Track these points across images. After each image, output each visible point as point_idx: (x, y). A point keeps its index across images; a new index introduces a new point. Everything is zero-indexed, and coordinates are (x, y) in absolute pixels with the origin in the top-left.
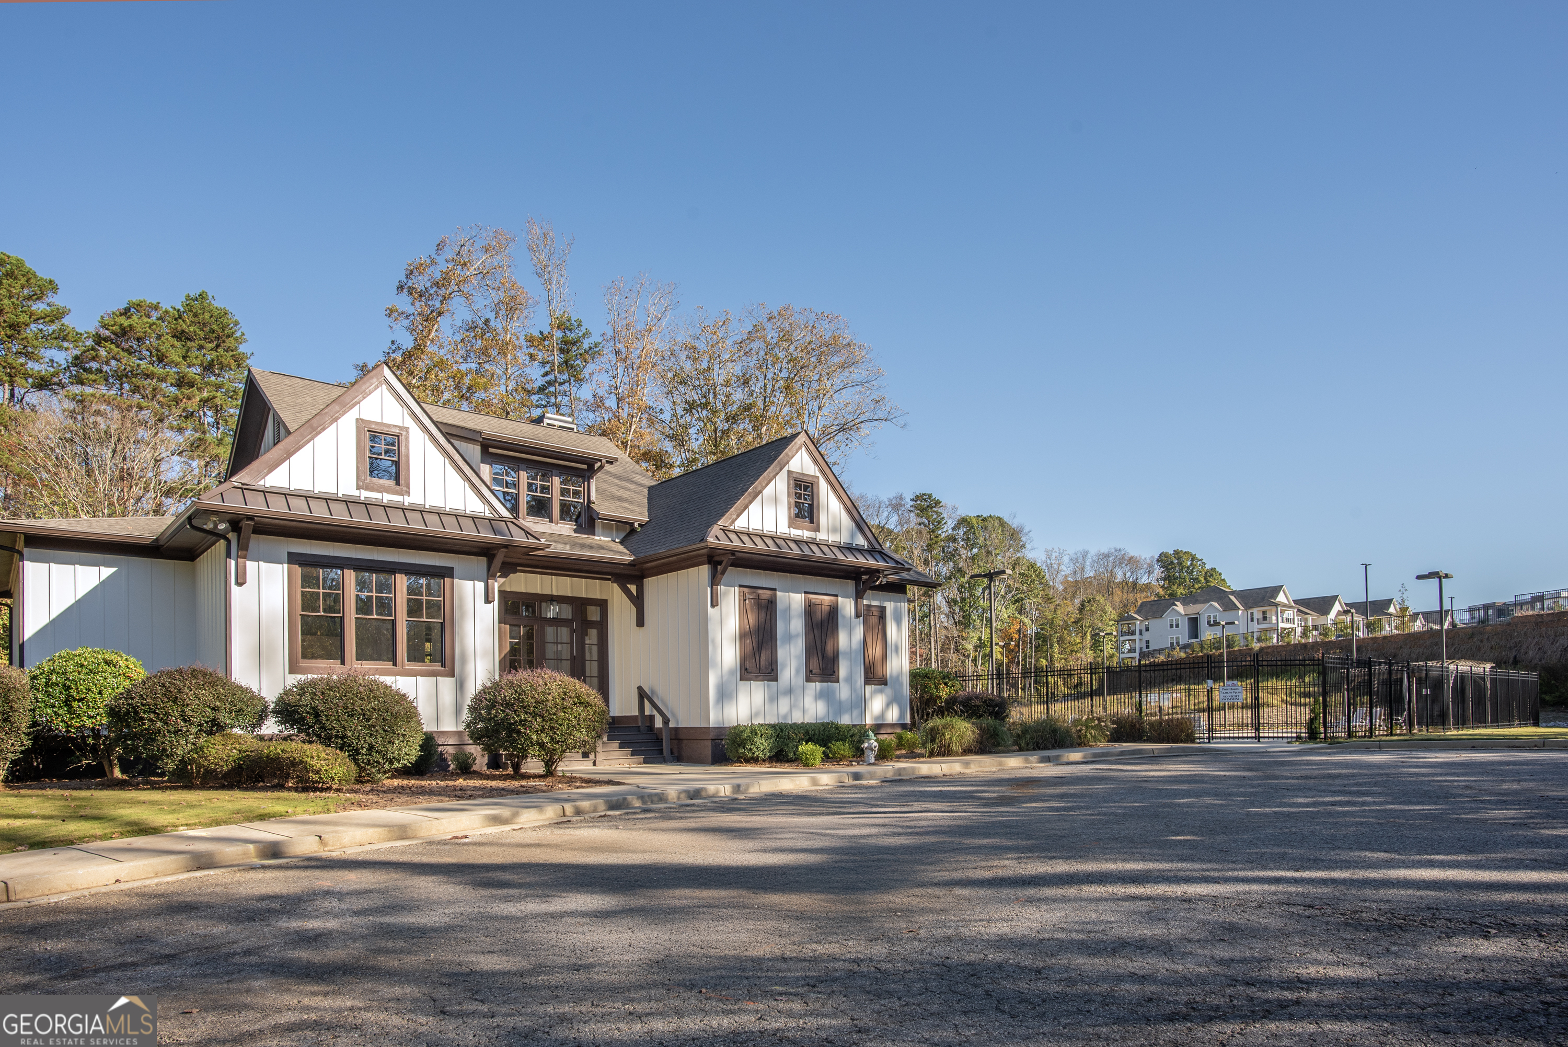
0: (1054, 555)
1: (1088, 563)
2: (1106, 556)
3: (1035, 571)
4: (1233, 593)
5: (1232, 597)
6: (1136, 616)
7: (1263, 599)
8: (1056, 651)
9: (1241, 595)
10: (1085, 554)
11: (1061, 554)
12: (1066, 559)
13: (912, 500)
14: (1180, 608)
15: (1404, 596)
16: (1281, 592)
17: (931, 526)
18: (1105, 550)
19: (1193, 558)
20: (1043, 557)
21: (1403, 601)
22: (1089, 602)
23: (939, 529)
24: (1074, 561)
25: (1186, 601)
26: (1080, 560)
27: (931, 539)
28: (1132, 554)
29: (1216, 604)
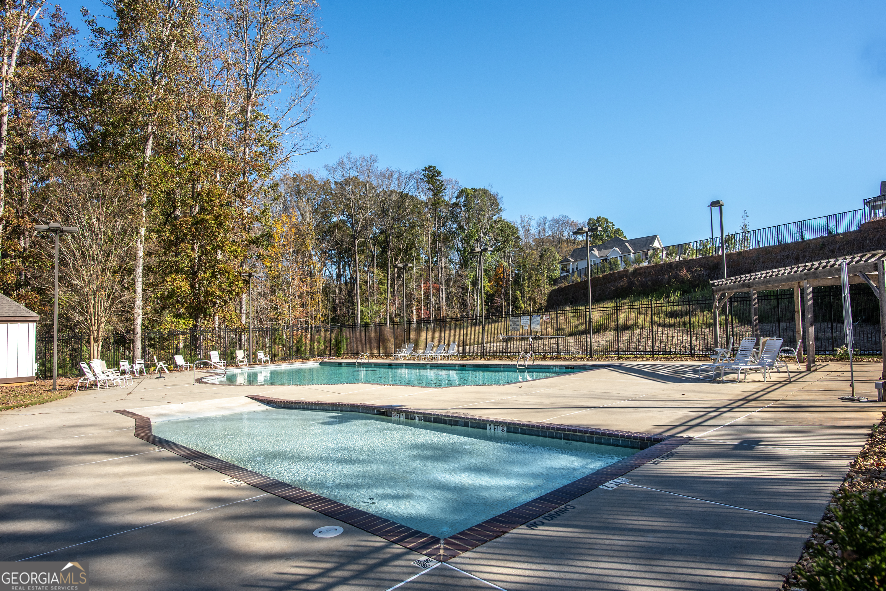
0: (526, 219)
1: (547, 226)
2: (557, 221)
3: (510, 228)
4: (627, 241)
5: (627, 244)
6: (570, 259)
7: (646, 244)
8: (526, 285)
9: (633, 242)
10: (545, 220)
11: (530, 219)
12: (533, 223)
13: (423, 170)
14: (596, 252)
15: (746, 222)
16: (656, 240)
17: (436, 191)
18: (556, 217)
19: (607, 222)
20: (519, 222)
21: (745, 226)
22: (545, 251)
23: (440, 193)
24: (539, 224)
25: (599, 248)
26: (542, 222)
27: (435, 200)
28: (572, 219)
29: (617, 249)
